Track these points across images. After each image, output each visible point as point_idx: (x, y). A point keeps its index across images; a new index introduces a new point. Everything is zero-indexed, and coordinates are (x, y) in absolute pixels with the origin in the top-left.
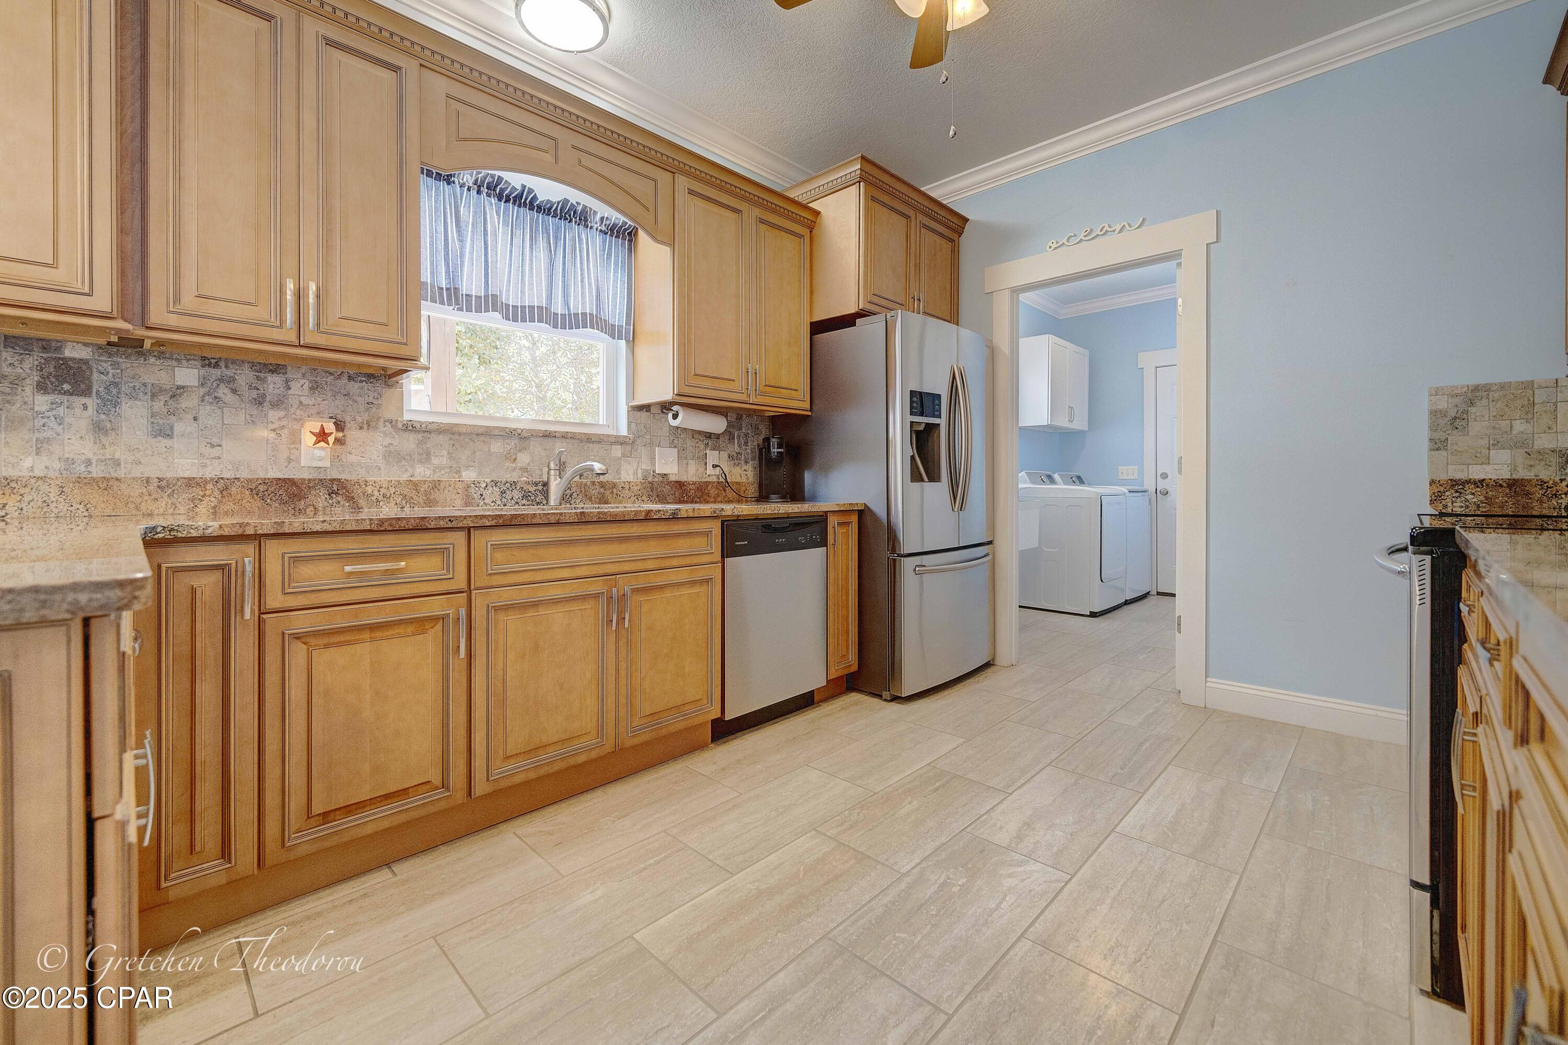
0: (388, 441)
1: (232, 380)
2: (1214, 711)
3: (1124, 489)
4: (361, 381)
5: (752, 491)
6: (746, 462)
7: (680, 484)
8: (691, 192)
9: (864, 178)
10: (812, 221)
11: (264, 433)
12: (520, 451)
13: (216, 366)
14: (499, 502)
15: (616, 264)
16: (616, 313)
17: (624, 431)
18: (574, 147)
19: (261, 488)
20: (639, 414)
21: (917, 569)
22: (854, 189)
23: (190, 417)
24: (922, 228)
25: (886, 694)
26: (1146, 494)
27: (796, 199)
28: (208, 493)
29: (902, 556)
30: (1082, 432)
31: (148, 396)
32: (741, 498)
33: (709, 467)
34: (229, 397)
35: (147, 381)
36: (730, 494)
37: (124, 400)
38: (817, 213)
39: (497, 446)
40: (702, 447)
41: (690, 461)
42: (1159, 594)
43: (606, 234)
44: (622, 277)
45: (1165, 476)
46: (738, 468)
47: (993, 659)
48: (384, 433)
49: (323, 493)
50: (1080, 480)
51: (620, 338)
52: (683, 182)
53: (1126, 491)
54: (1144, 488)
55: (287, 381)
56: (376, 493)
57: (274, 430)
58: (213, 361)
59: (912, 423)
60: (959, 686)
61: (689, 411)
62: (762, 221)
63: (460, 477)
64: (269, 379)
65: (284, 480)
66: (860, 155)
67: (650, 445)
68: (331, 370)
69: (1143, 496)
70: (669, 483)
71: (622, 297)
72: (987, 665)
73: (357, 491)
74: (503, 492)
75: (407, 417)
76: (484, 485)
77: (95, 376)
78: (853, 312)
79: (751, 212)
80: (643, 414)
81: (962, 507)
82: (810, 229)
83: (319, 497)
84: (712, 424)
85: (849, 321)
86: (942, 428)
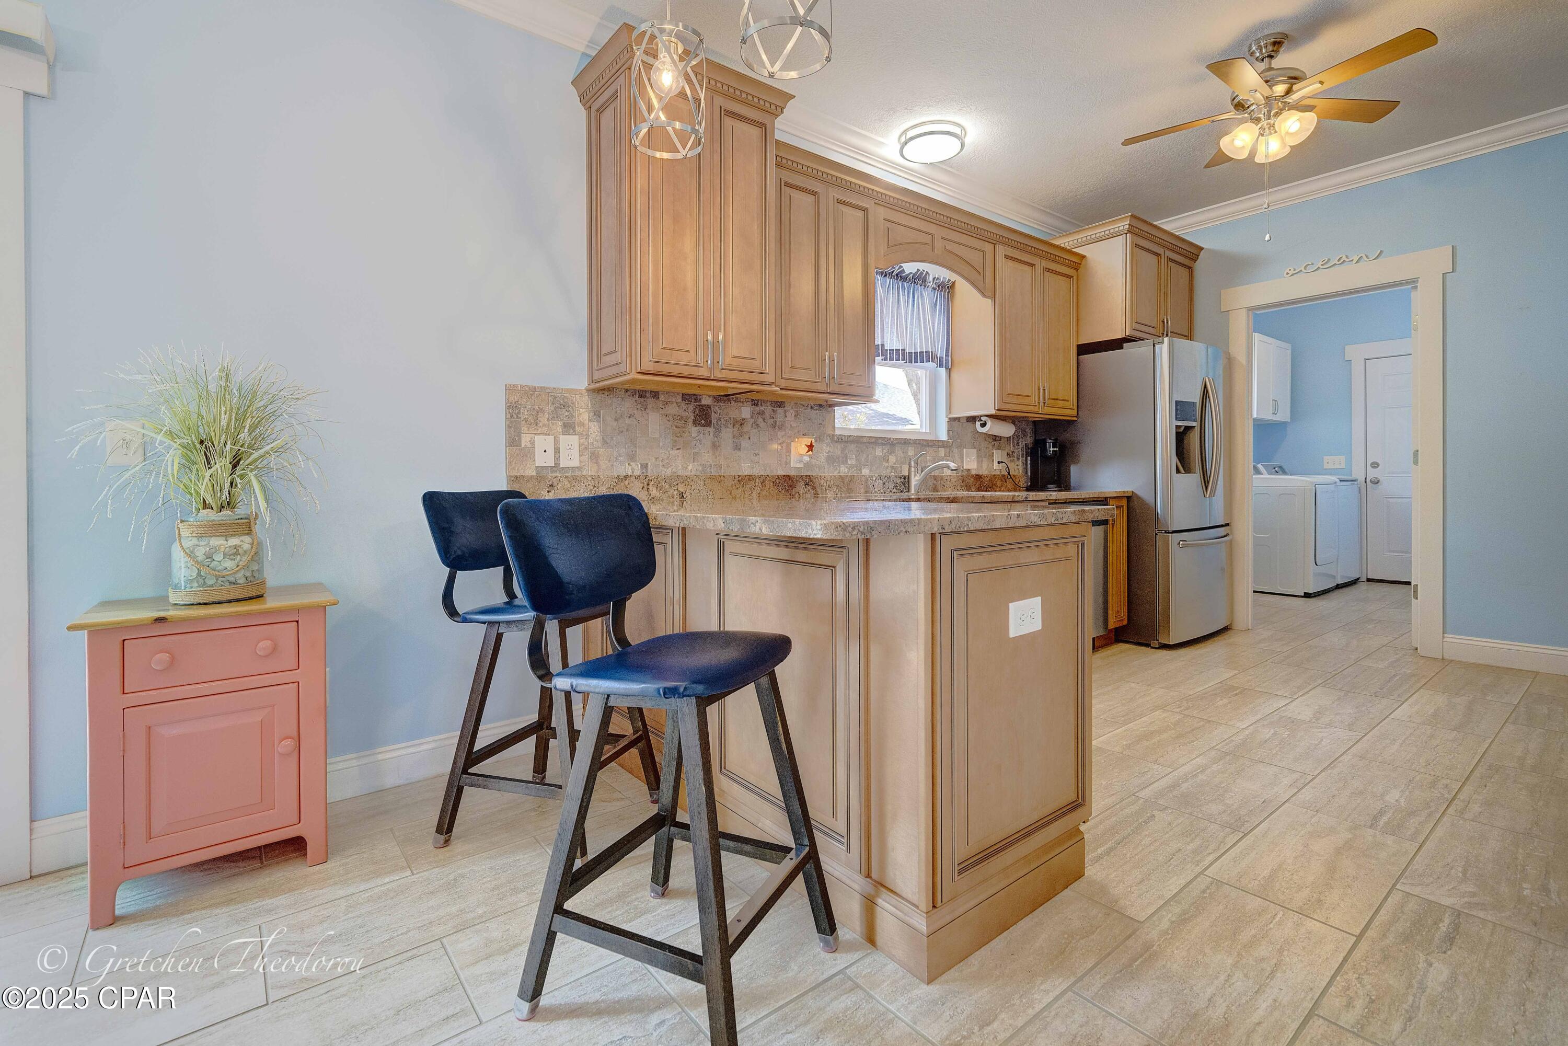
0: (828, 449)
1: (763, 413)
2: (1452, 661)
3: (1334, 478)
4: (816, 410)
5: (1024, 481)
6: (1018, 459)
7: (978, 477)
8: (1007, 257)
9: (1132, 230)
10: (1078, 263)
11: (776, 446)
12: (890, 454)
13: (757, 405)
14: (882, 491)
15: (940, 311)
16: (940, 352)
17: (943, 436)
18: (943, 238)
19: (778, 481)
20: (954, 423)
21: (1181, 543)
22: (1121, 239)
23: (747, 437)
24: (1169, 262)
25: (1155, 643)
26: (1356, 483)
27: (1062, 245)
28: (757, 484)
29: (1169, 533)
30: (1285, 423)
31: (732, 426)
32: (1016, 488)
33: (996, 463)
34: (762, 424)
35: (731, 416)
36: (1010, 484)
37: (723, 428)
38: (1083, 257)
39: (879, 451)
40: (991, 447)
41: (984, 459)
42: (1369, 580)
43: (935, 289)
44: (943, 320)
45: (1375, 465)
46: (1013, 464)
47: (1231, 624)
48: (826, 443)
49: (802, 484)
50: (1281, 470)
51: (941, 366)
52: (1001, 250)
53: (1338, 480)
54: (1353, 477)
55: (785, 412)
56: (825, 484)
57: (780, 444)
58: (756, 402)
59: (1177, 426)
60: (1209, 642)
61: (996, 421)
62: (1048, 270)
63: (861, 473)
64: (778, 411)
65: (787, 476)
66: (1130, 214)
67: (961, 447)
68: (803, 403)
69: (1352, 485)
70: (973, 476)
71: (943, 336)
72: (1225, 630)
73: (817, 485)
74: (884, 484)
75: (837, 433)
76: (874, 479)
77: (713, 413)
78: (1120, 337)
79: (1040, 264)
80: (956, 424)
81: (1213, 494)
82: (1077, 270)
83: (800, 487)
84: (1007, 430)
85: (1116, 344)
86: (1197, 430)
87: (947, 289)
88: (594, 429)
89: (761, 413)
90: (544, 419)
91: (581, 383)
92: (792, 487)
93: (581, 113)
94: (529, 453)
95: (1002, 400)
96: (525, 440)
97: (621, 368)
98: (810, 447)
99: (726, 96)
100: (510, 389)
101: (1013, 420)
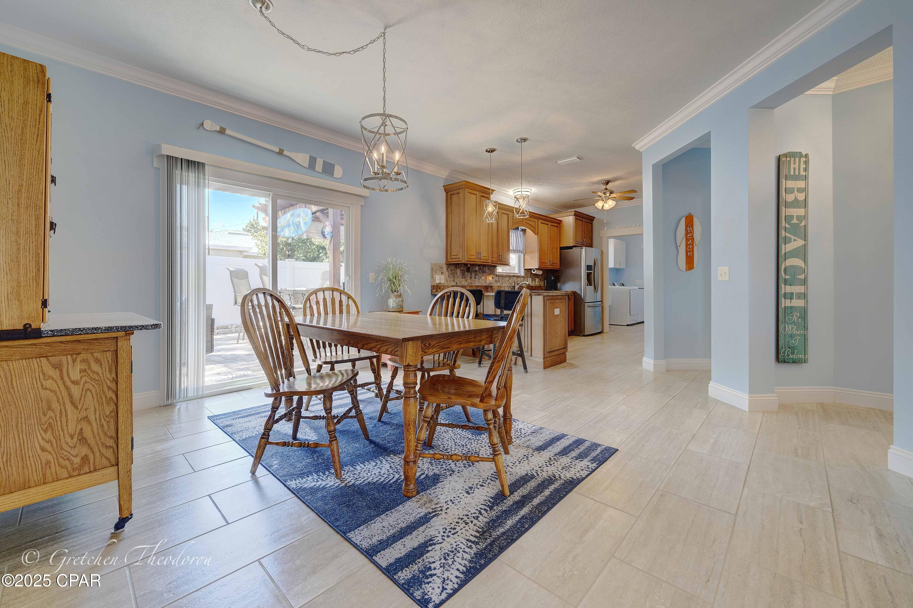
0: (495, 278)
4: (493, 267)
6: (543, 281)
7: (532, 286)
8: (541, 223)
9: (575, 214)
12: (510, 279)
13: (480, 267)
15: (522, 237)
16: (522, 249)
17: (523, 274)
21: (588, 306)
22: (572, 216)
23: (477, 275)
24: (585, 222)
25: (581, 335)
27: (556, 218)
29: (585, 303)
30: (623, 269)
31: (474, 273)
33: (537, 282)
35: (474, 270)
37: (472, 273)
38: (561, 221)
39: (508, 279)
40: (536, 278)
41: (533, 281)
43: (521, 231)
44: (524, 240)
46: (541, 282)
47: (603, 331)
50: (623, 285)
51: (522, 253)
52: (540, 221)
53: (638, 288)
55: (486, 269)
56: (495, 288)
59: (587, 272)
60: (596, 335)
61: (537, 270)
62: (552, 225)
63: (503, 285)
64: (484, 268)
66: (574, 209)
67: (527, 278)
68: (490, 266)
70: (530, 286)
71: (523, 245)
72: (601, 332)
75: (497, 274)
76: (506, 287)
77: (471, 270)
78: (572, 245)
79: (550, 224)
80: (526, 270)
81: (597, 292)
82: (559, 224)
83: (489, 289)
84: (540, 273)
85: (571, 248)
86: (593, 273)
87: (524, 231)
88: (447, 273)
89: (480, 269)
90: (438, 271)
91: (444, 262)
92: (487, 289)
93: (444, 193)
94: (435, 280)
95: (540, 265)
96: (434, 276)
97: (460, 260)
98: (493, 278)
99: (482, 192)
100: (431, 264)
101: (541, 270)
